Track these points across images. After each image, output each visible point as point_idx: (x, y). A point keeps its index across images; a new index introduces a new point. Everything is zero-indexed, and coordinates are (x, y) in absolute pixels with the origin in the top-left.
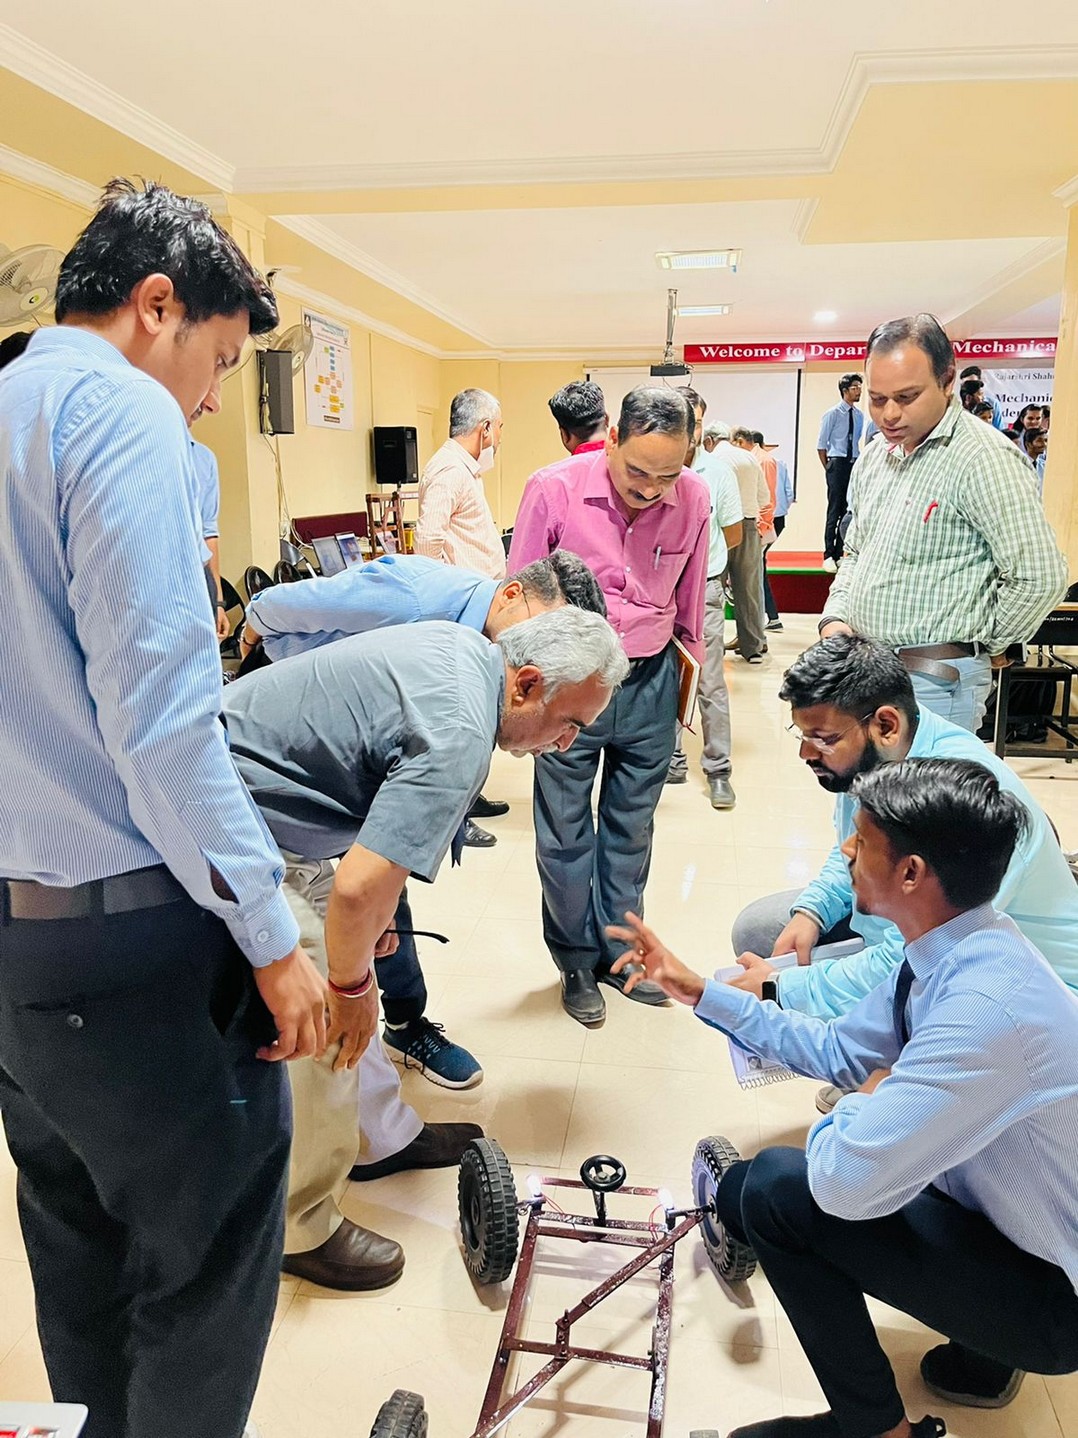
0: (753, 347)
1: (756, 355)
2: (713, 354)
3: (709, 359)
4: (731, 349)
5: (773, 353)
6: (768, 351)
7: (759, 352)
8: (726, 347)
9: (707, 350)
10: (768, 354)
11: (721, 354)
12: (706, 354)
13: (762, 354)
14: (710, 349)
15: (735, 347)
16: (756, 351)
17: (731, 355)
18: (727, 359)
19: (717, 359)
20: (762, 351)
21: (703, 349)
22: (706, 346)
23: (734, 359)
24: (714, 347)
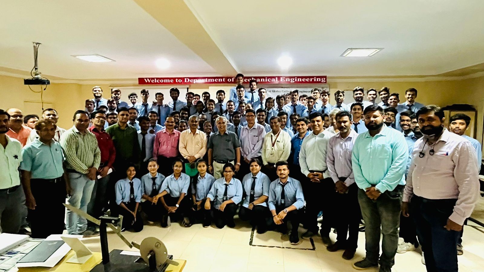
0: (164, 79)
1: (165, 82)
2: (149, 81)
3: (148, 83)
4: (155, 79)
5: (171, 81)
6: (169, 80)
7: (166, 81)
8: (153, 79)
9: (147, 80)
10: (169, 82)
11: (152, 81)
12: (146, 81)
13: (167, 82)
14: (148, 79)
15: (157, 79)
16: (165, 80)
17: (156, 82)
18: (154, 83)
19: (151, 83)
20: (167, 80)
21: (145, 80)
22: (146, 78)
23: (157, 83)
24: (149, 79)
